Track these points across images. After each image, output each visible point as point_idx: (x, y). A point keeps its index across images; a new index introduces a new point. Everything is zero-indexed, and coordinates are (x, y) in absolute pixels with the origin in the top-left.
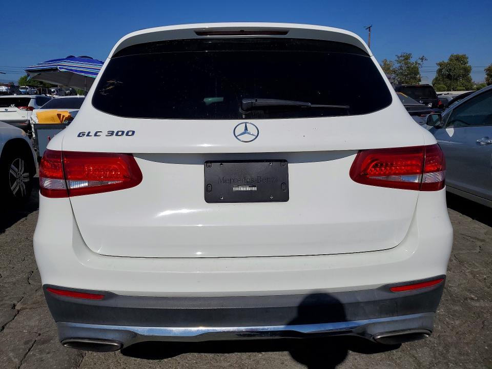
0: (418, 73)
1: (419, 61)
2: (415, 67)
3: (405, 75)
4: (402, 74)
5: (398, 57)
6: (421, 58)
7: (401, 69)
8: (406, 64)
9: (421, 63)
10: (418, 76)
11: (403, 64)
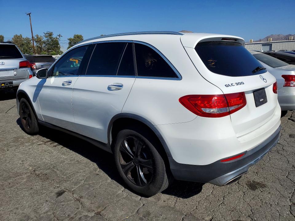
0: (59, 44)
1: (58, 37)
2: (56, 41)
3: (51, 45)
4: (49, 44)
5: (45, 34)
6: (58, 35)
7: (48, 41)
8: (51, 38)
9: (59, 38)
10: (59, 46)
11: (48, 38)
